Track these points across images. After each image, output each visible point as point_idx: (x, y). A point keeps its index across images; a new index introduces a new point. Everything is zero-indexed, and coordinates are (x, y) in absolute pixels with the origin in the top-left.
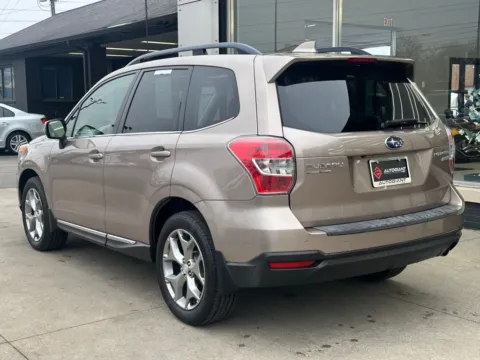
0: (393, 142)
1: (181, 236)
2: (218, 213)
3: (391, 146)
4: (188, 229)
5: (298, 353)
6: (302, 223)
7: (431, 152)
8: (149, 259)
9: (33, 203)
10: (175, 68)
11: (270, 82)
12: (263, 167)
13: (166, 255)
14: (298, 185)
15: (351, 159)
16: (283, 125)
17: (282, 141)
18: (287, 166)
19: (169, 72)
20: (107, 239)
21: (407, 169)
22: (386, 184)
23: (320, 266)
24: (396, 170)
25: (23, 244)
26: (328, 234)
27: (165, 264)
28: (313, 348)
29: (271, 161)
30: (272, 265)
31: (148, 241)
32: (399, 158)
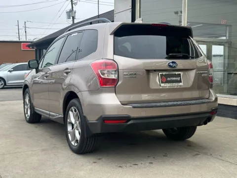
0: (171, 64)
1: (73, 110)
2: (85, 97)
3: (170, 66)
4: (75, 106)
5: (120, 167)
6: (120, 102)
7: (194, 71)
8: (63, 123)
9: (27, 100)
10: (79, 32)
11: (111, 34)
12: (103, 74)
13: (68, 120)
14: (119, 83)
15: (148, 71)
16: (114, 54)
17: (113, 61)
18: (115, 74)
19: (76, 34)
20: (50, 115)
21: (181, 79)
22: (167, 85)
23: (129, 123)
24: (174, 79)
25: (23, 120)
26: (133, 107)
27: (68, 124)
28: (128, 165)
29: (108, 71)
30: (105, 121)
31: (62, 114)
32: (177, 73)
